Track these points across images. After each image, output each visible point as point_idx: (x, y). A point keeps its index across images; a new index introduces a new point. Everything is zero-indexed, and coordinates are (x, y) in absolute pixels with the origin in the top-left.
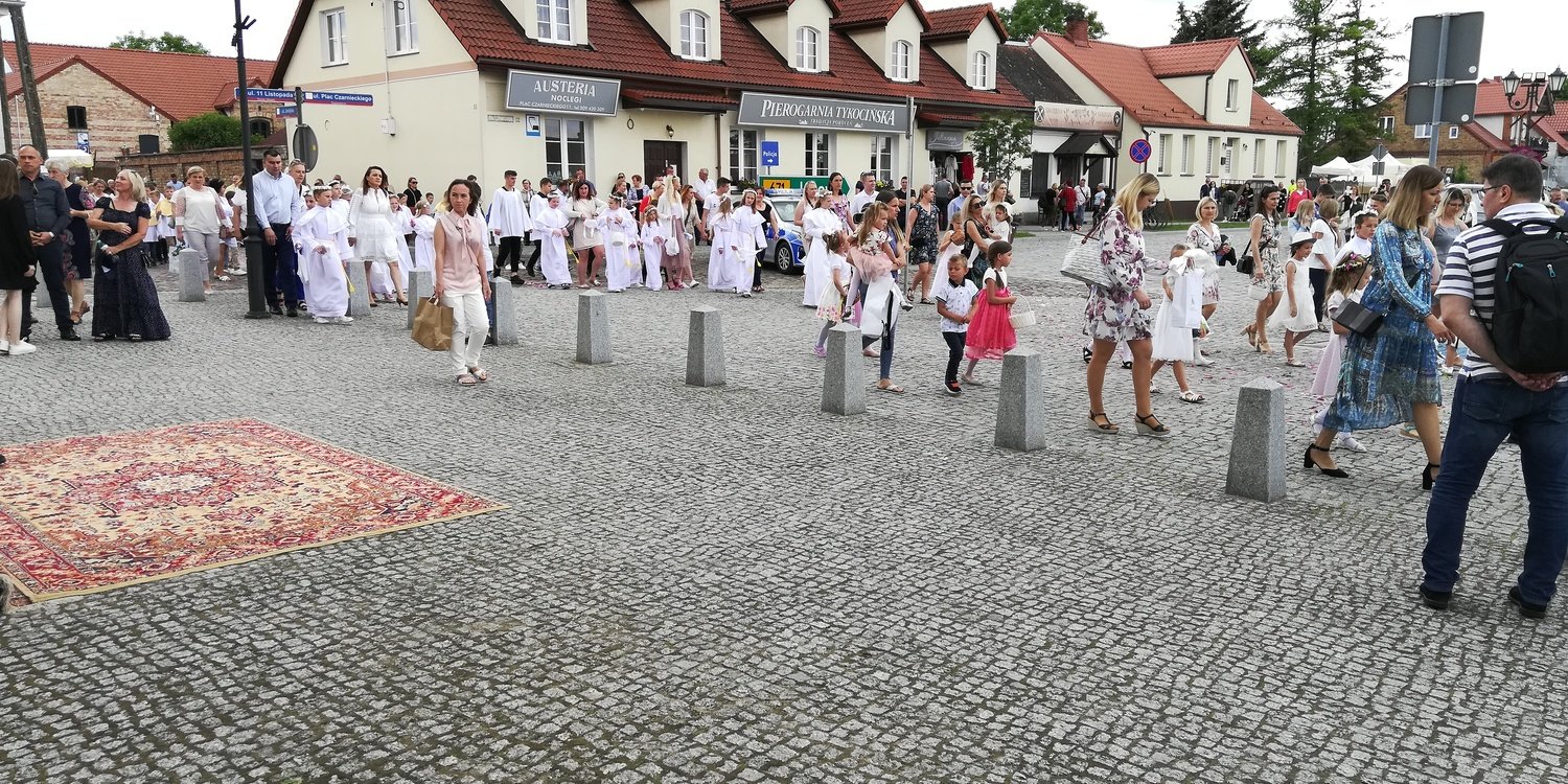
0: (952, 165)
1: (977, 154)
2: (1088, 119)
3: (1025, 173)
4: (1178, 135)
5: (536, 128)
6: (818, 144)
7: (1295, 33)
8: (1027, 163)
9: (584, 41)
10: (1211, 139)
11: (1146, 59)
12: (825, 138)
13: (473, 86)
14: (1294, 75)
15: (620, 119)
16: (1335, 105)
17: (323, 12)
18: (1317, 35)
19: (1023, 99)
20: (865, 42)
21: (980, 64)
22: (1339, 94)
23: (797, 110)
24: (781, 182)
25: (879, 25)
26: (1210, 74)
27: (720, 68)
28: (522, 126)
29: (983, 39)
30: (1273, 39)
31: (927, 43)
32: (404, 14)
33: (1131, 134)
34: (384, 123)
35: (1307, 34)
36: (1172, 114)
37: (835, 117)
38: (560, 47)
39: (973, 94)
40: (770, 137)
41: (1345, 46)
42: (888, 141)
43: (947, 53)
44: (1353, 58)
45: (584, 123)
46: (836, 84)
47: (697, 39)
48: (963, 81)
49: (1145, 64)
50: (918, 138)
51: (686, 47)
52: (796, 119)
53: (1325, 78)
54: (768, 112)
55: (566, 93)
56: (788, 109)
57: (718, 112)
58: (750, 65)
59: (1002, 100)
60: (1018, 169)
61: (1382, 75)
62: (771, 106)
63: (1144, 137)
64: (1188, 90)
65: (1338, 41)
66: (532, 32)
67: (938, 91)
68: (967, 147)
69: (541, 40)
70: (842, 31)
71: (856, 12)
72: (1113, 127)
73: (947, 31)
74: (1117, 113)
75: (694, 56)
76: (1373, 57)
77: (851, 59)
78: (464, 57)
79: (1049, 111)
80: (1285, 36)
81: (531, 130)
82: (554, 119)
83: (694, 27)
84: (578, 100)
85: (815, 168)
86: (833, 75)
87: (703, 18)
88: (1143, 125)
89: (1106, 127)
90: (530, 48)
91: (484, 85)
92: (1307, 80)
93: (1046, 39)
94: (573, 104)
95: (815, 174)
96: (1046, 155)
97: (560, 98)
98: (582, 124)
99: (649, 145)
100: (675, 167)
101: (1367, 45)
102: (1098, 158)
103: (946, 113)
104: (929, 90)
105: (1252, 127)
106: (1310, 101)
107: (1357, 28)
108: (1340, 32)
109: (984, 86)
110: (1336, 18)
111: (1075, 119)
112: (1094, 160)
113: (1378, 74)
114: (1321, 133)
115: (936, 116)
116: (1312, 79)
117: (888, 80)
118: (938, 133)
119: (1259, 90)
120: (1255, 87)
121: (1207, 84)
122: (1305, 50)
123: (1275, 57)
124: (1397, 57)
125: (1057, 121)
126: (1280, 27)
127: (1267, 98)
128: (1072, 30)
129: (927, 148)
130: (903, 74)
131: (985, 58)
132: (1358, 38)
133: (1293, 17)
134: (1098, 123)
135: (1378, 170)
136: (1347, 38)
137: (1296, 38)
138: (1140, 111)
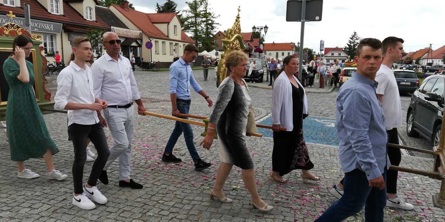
2: (130, 34)
4: (160, 41)
7: (191, 15)
10: (170, 43)
11: (148, 17)
14: (191, 27)
16: (202, 36)
18: (197, 15)
19: (107, 25)
21: (89, 11)
22: (203, 33)
23: (4, 21)
26: (168, 23)
29: (89, 3)
30: (184, 15)
31: (67, 2)
33: (145, 40)
35: (193, 15)
36: (158, 35)
39: (86, 21)
41: (204, 19)
42: (52, 37)
43: (75, 6)
44: (206, 23)
46: (24, 12)
48: (83, 17)
49: (148, 19)
50: (65, 37)
53: (199, 28)
59: (98, 25)
61: (214, 28)
63: (150, 41)
64: (162, 28)
65: (202, 18)
67: (72, 19)
72: (139, 37)
74: (140, 33)
76: (211, 23)
79: (116, 30)
80: (188, 15)
86: (22, 9)
88: (149, 37)
89: (137, 37)
92: (195, 28)
93: (114, 7)
101: (209, 20)
103: (76, 27)
104: (68, 18)
105: (182, 40)
106: (196, 34)
107: (206, 15)
108: (202, 15)
109: (91, 19)
110: (201, 11)
111: (126, 34)
112: (134, 48)
113: (213, 28)
114: (199, 43)
115: (71, 28)
116: (196, 28)
117: (50, 13)
118: (73, 35)
119: (183, 30)
120: (182, 29)
121: (168, 26)
122: (193, 20)
123: (186, 21)
124: (217, 24)
125: (120, 34)
126: (186, 12)
127: (185, 33)
128: (123, 5)
129: (69, 40)
130: (57, 12)
131: (90, 9)
132: (207, 17)
133: (189, 10)
134: (134, 36)
135: (217, 54)
136: (204, 17)
137: (191, 16)
138: (148, 33)
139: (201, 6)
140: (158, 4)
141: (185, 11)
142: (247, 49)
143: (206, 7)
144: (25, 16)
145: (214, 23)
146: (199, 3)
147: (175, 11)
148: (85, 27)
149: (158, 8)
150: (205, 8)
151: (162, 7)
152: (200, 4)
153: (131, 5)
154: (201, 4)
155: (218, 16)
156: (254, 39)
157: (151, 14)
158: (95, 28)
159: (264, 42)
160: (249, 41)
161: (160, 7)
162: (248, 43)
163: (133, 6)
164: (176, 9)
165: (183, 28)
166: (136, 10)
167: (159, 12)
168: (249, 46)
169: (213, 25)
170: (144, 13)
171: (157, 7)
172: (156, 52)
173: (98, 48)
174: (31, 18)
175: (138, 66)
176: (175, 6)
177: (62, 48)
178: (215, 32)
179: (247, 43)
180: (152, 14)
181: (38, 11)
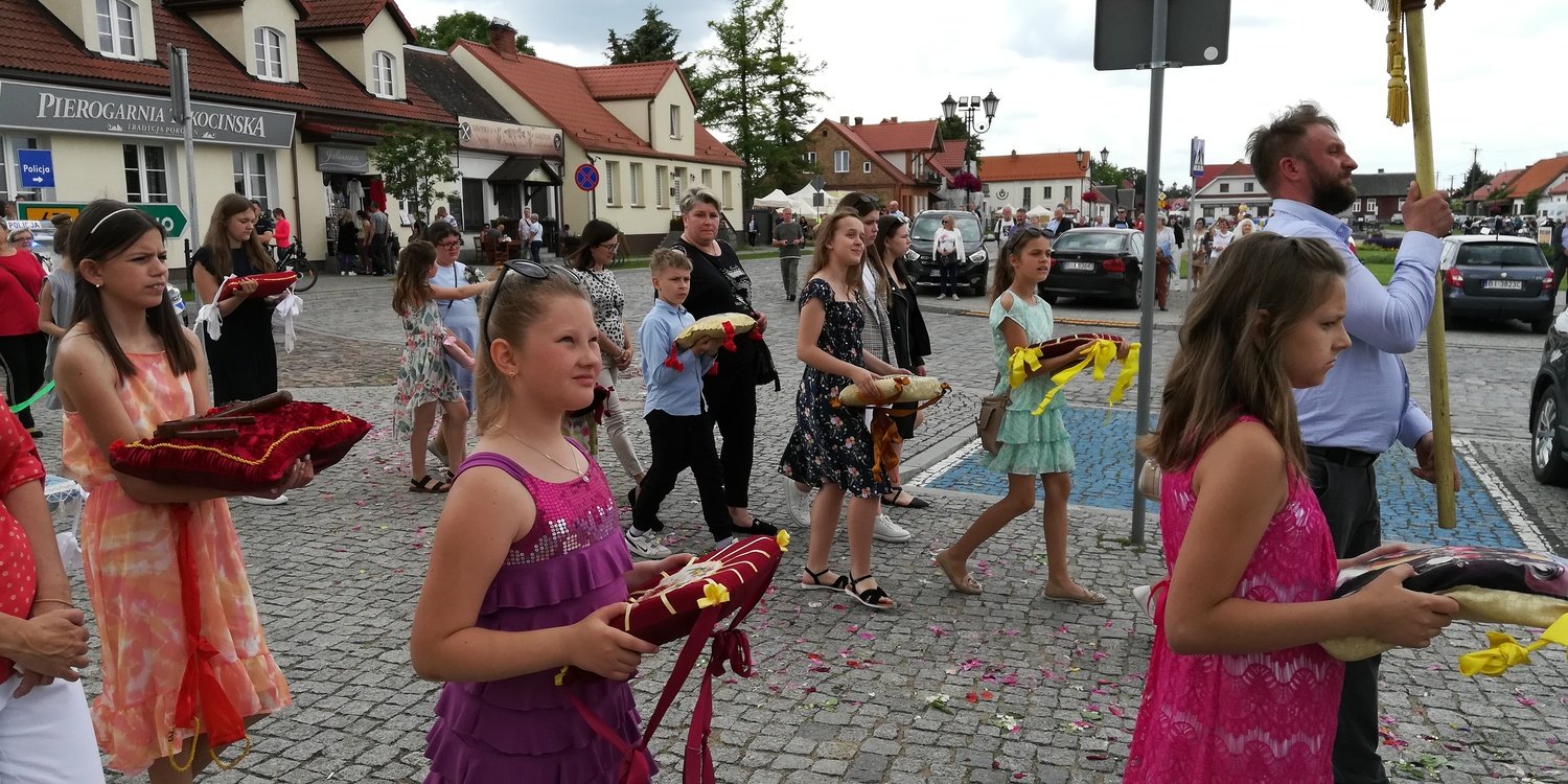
1: (383, 176)
2: (524, 141)
3: (454, 201)
4: (625, 162)
6: (147, 159)
7: (727, 66)
8: (456, 188)
10: (659, 169)
11: (583, 80)
12: (159, 150)
14: (728, 108)
16: (766, 139)
18: (747, 67)
19: (444, 113)
20: (214, 26)
21: (383, 67)
22: (769, 128)
23: (103, 110)
25: (232, 5)
26: (651, 98)
29: (384, 36)
30: (704, 69)
31: (307, 35)
33: (574, 160)
35: (736, 67)
36: (618, 140)
37: (168, 123)
39: (374, 102)
41: (772, 80)
42: (260, 159)
43: (336, 50)
44: (779, 93)
46: (168, 77)
48: (362, 87)
49: (582, 85)
50: (305, 158)
53: (757, 111)
54: (50, 111)
59: (415, 112)
60: (440, 195)
61: (806, 111)
62: (53, 100)
63: (589, 162)
64: (630, 115)
65: (765, 75)
67: (328, 96)
68: (371, 168)
70: (176, 11)
72: (554, 152)
73: (335, 22)
74: (557, 136)
76: (796, 93)
79: (477, 128)
80: (717, 68)
85: (144, 193)
86: (163, 66)
88: (587, 151)
89: (546, 151)
92: (740, 112)
93: (468, 49)
95: (145, 201)
96: (478, 182)
101: (790, 81)
102: (539, 187)
103: (339, 124)
104: (312, 94)
105: (699, 157)
106: (745, 135)
107: (780, 64)
108: (766, 67)
109: (391, 94)
110: (761, 52)
111: (509, 140)
112: (537, 188)
113: (801, 109)
114: (757, 166)
115: (325, 127)
116: (745, 112)
117: (254, 79)
118: (331, 149)
119: (700, 120)
120: (696, 117)
121: (649, 109)
122: (736, 83)
123: (708, 88)
124: (817, 93)
125: (487, 141)
126: (711, 58)
127: (707, 129)
128: (496, 39)
129: (318, 169)
130: (277, 73)
131: (388, 60)
132: (781, 73)
133: (722, 48)
134: (536, 146)
135: (818, 201)
136: (772, 73)
137: (726, 70)
138: (581, 135)
139: (762, 35)
140: (613, 35)
141: (707, 54)
142: (921, 180)
143: (779, 35)
144: (173, 91)
145: (808, 90)
146: (755, 23)
147: (673, 55)
148: (372, 123)
149: (615, 46)
150: (773, 40)
151: (629, 44)
152: (756, 29)
153: (524, 40)
154: (762, 27)
155: (820, 68)
156: (946, 145)
157: (590, 68)
158: (406, 125)
159: (980, 154)
160: (927, 150)
161: (620, 42)
162: (925, 159)
163: (528, 45)
164: (676, 49)
165: (700, 113)
166: (540, 55)
167: (619, 60)
168: (928, 170)
169: (802, 100)
170: (567, 67)
171: (611, 45)
172: (610, 200)
173: (416, 194)
174: (192, 98)
175: (549, 251)
176: (671, 38)
177: (296, 198)
178: (809, 124)
179: (922, 157)
180: (595, 68)
181: (214, 72)
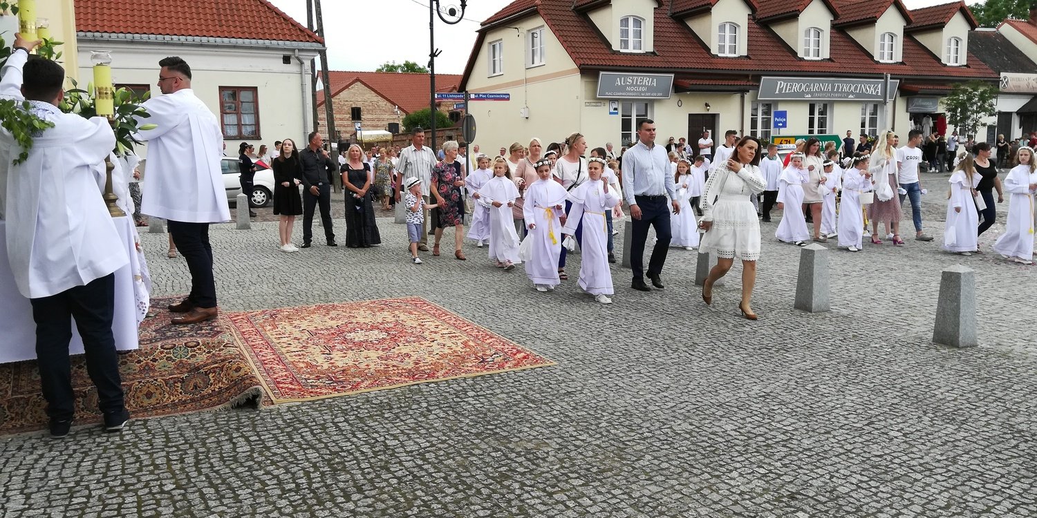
0: (929, 124)
1: (948, 114)
3: (991, 128)
5: (615, 109)
6: (819, 111)
8: (993, 120)
9: (651, 49)
12: (825, 106)
13: (576, 84)
15: (673, 100)
17: (490, 43)
19: (991, 71)
20: (859, 36)
21: (953, 46)
23: (803, 87)
24: (788, 139)
25: (870, 22)
27: (746, 61)
28: (605, 109)
29: (957, 28)
31: (909, 34)
32: (537, 41)
34: (522, 111)
37: (833, 91)
38: (634, 54)
39: (945, 69)
40: (781, 108)
42: (876, 107)
43: (925, 40)
45: (648, 104)
46: (834, 67)
47: (730, 42)
48: (939, 60)
50: (901, 105)
51: (722, 48)
52: (802, 94)
54: (781, 90)
55: (636, 85)
56: (796, 87)
57: (743, 92)
58: (768, 57)
59: (972, 72)
60: (984, 125)
62: (783, 85)
66: (616, 46)
67: (918, 68)
68: (941, 109)
69: (622, 51)
70: (841, 29)
71: (852, 15)
73: (926, 23)
75: (727, 54)
77: (847, 48)
78: (573, 66)
79: (1013, 79)
81: (612, 111)
82: (627, 103)
83: (728, 34)
84: (644, 89)
85: (816, 129)
86: (833, 61)
87: (734, 27)
90: (614, 57)
91: (583, 84)
93: (1011, 25)
94: (641, 92)
95: (816, 133)
96: (1010, 114)
97: (632, 89)
98: (646, 105)
99: (693, 118)
100: (710, 131)
103: (924, 84)
104: (910, 68)
109: (956, 62)
111: (1036, 85)
115: (915, 87)
117: (876, 62)
118: (917, 99)
125: (1020, 86)
128: (1034, 16)
129: (907, 111)
130: (890, 57)
131: (957, 42)
148: (943, 82)
158: (966, 81)
181: (857, 61)
